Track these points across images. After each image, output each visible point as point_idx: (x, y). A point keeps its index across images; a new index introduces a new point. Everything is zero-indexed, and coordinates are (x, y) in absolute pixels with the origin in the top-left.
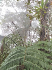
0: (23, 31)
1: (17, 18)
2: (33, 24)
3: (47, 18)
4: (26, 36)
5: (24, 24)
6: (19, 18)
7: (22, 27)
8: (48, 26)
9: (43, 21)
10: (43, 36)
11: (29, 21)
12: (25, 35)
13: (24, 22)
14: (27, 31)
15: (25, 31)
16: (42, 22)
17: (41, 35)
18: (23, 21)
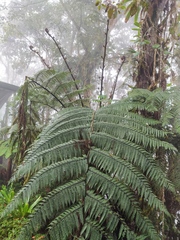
0: (80, 66)
1: (55, 17)
2: (117, 40)
3: (162, 14)
4: (92, 84)
5: (84, 42)
6: (65, 18)
7: (75, 53)
8: (164, 45)
9: (150, 25)
10: (147, 79)
11: (99, 29)
12: (89, 81)
13: (83, 31)
14: (93, 67)
15: (88, 66)
16: (144, 30)
17: (139, 77)
18: (79, 29)
